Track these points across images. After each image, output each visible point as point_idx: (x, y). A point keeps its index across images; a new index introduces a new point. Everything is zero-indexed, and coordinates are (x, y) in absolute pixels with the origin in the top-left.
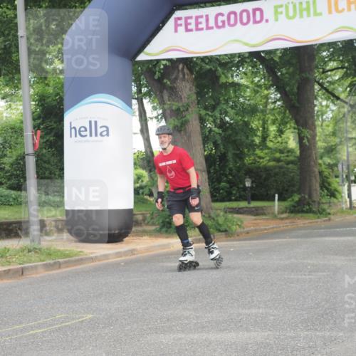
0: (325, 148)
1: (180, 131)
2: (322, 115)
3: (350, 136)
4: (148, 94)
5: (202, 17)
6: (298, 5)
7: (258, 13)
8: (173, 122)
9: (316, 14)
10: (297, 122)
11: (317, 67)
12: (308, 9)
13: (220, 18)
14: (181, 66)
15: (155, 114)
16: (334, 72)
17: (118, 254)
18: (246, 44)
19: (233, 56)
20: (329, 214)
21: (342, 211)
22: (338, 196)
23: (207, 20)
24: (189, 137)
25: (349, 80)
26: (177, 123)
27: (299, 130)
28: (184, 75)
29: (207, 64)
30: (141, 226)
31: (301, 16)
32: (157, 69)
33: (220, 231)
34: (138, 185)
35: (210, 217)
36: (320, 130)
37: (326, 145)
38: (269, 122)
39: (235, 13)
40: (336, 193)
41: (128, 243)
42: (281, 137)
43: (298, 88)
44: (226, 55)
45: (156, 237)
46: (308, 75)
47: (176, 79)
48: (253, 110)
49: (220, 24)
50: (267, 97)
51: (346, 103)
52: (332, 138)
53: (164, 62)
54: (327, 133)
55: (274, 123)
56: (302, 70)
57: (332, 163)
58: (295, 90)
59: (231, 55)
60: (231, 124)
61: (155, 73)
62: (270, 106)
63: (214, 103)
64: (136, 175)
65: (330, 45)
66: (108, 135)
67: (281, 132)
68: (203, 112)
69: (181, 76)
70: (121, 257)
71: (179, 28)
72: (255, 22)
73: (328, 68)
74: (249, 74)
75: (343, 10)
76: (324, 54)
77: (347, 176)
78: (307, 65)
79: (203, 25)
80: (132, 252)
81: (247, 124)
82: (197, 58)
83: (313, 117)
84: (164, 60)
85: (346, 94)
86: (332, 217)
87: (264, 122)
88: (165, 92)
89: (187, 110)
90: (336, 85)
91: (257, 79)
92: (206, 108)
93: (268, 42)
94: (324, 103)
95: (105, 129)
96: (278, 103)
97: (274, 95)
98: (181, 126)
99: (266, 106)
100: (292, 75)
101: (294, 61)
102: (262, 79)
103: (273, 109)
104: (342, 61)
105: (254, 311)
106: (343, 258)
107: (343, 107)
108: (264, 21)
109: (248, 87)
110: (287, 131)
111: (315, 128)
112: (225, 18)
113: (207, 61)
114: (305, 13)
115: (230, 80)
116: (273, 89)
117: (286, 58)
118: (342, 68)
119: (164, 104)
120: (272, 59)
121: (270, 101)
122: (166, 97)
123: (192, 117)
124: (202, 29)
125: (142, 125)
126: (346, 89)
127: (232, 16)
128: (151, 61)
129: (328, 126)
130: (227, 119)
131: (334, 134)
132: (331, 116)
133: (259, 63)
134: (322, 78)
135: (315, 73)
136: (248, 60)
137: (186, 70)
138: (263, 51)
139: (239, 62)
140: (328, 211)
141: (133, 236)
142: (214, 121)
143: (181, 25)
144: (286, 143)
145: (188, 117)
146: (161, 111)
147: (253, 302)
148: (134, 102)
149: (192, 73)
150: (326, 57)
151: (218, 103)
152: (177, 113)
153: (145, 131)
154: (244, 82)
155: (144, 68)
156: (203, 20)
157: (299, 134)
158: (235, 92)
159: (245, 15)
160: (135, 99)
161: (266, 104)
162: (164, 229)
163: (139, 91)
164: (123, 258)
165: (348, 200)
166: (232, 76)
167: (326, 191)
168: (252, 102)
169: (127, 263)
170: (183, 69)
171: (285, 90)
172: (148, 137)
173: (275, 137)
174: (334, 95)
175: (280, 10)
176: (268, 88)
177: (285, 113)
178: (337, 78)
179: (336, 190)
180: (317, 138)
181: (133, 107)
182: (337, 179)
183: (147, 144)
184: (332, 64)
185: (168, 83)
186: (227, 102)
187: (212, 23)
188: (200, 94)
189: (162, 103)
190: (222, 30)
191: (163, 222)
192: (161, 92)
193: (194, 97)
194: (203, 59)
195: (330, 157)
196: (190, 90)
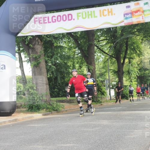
0: (100, 74)
1: (37, 67)
2: (98, 60)
3: (110, 69)
4: (23, 51)
5: (46, 17)
6: (87, 13)
7: (70, 16)
8: (33, 63)
9: (95, 17)
10: (87, 63)
11: (95, 39)
12: (91, 15)
13: (54, 18)
14: (37, 39)
15: (26, 59)
16: (103, 41)
17: (10, 121)
18: (65, 29)
19: (60, 34)
20: (102, 102)
21: (107, 101)
22: (105, 94)
23: (48, 19)
24: (41, 70)
25: (109, 45)
26: (35, 63)
27: (88, 66)
28: (38, 43)
29: (48, 38)
30: (20, 109)
31: (89, 18)
32: (27, 40)
33: (54, 110)
34: (19, 91)
35: (50, 104)
36: (97, 66)
37: (100, 72)
38: (76, 63)
39: (60, 16)
40: (104, 93)
41: (14, 116)
42: (81, 69)
43: (88, 48)
44: (57, 34)
45: (26, 113)
46: (92, 43)
47: (35, 44)
48: (69, 58)
49: (54, 21)
50: (74, 52)
51: (108, 54)
52: (103, 70)
53: (30, 37)
54: (100, 67)
55: (77, 63)
56: (89, 41)
57: (102, 80)
58: (87, 49)
59: (59, 34)
60: (59, 64)
61: (26, 42)
62: (76, 56)
63: (51, 55)
64: (18, 86)
65: (101, 30)
66: (5, 69)
67: (80, 67)
68: (47, 59)
69: (37, 43)
70: (11, 122)
71: (36, 22)
72: (69, 20)
73: (100, 40)
74: (67, 42)
75: (106, 15)
76: (99, 33)
77: (109, 86)
78: (91, 38)
79: (47, 21)
80: (16, 120)
81: (66, 64)
82: (44, 35)
83: (94, 61)
84: (29, 36)
85: (108, 51)
86: (102, 103)
87: (74, 63)
88: (30, 50)
89: (40, 58)
90: (104, 47)
91: (70, 44)
92: (48, 57)
93: (74, 28)
94: (99, 54)
95: (3, 66)
96: (79, 55)
97: (77, 51)
98: (37, 65)
99: (74, 56)
100: (85, 43)
101: (86, 37)
102: (72, 44)
103: (77, 57)
104: (106, 37)
105: (68, 145)
106: (106, 121)
107: (107, 56)
108: (73, 19)
109: (66, 48)
110: (83, 67)
111: (95, 65)
112: (56, 18)
113: (49, 36)
114: (90, 16)
115: (59, 45)
116: (77, 49)
117: (83, 35)
118: (106, 40)
119: (30, 55)
120: (76, 36)
121: (76, 54)
122: (30, 52)
123: (42, 61)
124: (46, 23)
125: (20, 64)
126: (108, 48)
127: (59, 18)
128: (24, 36)
129: (101, 64)
130: (58, 61)
131: (103, 68)
132: (102, 60)
133: (71, 37)
134: (98, 44)
135: (95, 42)
136: (66, 36)
137: (39, 41)
138: (73, 32)
139: (62, 37)
140: (101, 101)
141: (16, 113)
142: (52, 63)
143: (37, 21)
144: (83, 72)
145: (40, 61)
146: (28, 58)
147: (68, 141)
148: (17, 54)
149: (42, 42)
150: (99, 35)
151: (54, 55)
152: (35, 59)
153: (21, 67)
154: (64, 45)
155: (21, 40)
156: (47, 19)
157: (88, 68)
158: (61, 50)
159: (64, 17)
160: (17, 53)
161: (74, 55)
162: (30, 110)
163: (19, 50)
164: (12, 123)
165: (109, 96)
166: (60, 43)
167: (100, 92)
168: (68, 54)
169: (13, 125)
170: (38, 40)
171: (82, 49)
172: (23, 69)
173: (78, 69)
174: (103, 51)
175: (79, 15)
176: (75, 48)
177: (82, 59)
178: (104, 44)
179: (104, 92)
180: (96, 70)
181: (16, 57)
182: (105, 87)
183: (22, 73)
184: (102, 38)
185: (32, 46)
186: (57, 54)
187: (50, 20)
188: (46, 51)
189: (29, 54)
190: (55, 23)
191: (29, 107)
192: (28, 50)
193: (43, 52)
194: (47, 36)
195: (101, 78)
196: (41, 49)
